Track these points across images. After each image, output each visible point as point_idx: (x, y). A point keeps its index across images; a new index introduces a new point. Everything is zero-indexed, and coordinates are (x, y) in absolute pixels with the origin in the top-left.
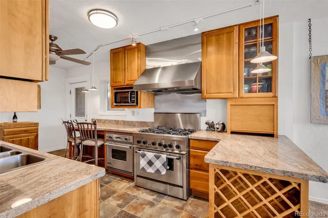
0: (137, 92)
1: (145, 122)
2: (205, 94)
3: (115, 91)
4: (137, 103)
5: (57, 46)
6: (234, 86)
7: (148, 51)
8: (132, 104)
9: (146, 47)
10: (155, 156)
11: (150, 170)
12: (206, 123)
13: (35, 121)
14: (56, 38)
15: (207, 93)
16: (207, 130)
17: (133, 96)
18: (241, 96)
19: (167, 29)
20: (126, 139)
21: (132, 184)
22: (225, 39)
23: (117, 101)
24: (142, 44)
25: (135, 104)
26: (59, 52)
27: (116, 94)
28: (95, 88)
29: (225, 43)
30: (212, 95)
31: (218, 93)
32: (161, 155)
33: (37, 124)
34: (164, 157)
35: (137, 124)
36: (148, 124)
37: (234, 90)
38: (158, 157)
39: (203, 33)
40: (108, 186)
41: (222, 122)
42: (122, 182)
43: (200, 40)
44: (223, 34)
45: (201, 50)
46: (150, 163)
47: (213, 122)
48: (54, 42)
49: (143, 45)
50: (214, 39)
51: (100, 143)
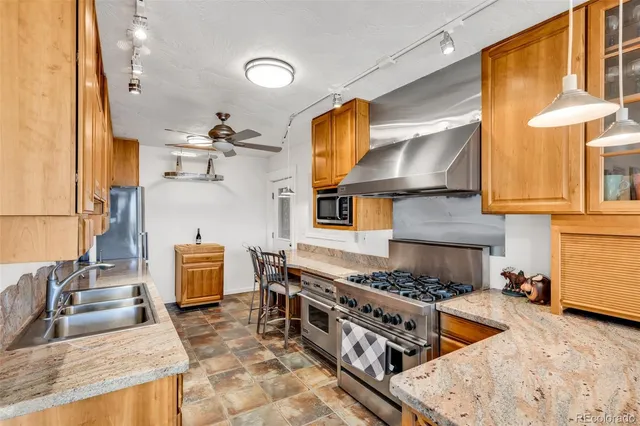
0: (351, 199)
1: (375, 258)
2: (490, 202)
3: (319, 196)
4: (351, 221)
5: (229, 129)
6: (570, 180)
7: (375, 111)
8: (341, 222)
9: (371, 106)
10: (366, 335)
11: (358, 364)
12: (504, 274)
13: (221, 245)
14: (227, 116)
15: (494, 200)
16: (505, 291)
17: (344, 205)
18: (592, 209)
19: (392, 64)
20: (327, 291)
21: (334, 382)
22: (543, 53)
23: (322, 215)
24: (360, 100)
25: (347, 222)
26: (231, 137)
27: (319, 200)
28: (291, 191)
29: (542, 64)
30: (511, 204)
31: (524, 200)
32: (377, 336)
33: (222, 249)
34: (382, 341)
35: (361, 261)
36: (380, 261)
37: (571, 191)
38: (371, 341)
39: (483, 50)
40: (293, 373)
41: (540, 278)
42: (320, 373)
43: (477, 70)
44: (538, 40)
45: (480, 94)
46: (359, 350)
47: (521, 273)
48: (226, 123)
49: (364, 101)
50: (511, 59)
51: (293, 290)
